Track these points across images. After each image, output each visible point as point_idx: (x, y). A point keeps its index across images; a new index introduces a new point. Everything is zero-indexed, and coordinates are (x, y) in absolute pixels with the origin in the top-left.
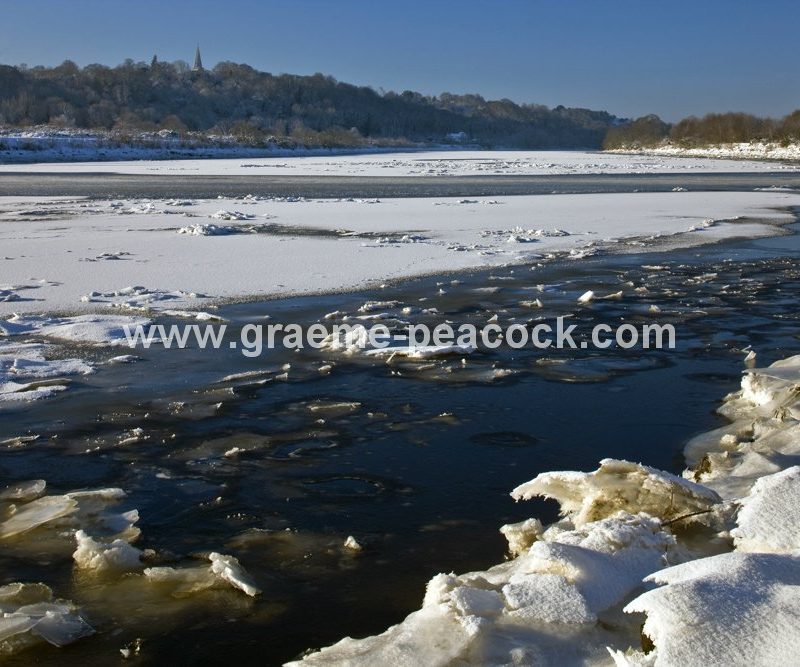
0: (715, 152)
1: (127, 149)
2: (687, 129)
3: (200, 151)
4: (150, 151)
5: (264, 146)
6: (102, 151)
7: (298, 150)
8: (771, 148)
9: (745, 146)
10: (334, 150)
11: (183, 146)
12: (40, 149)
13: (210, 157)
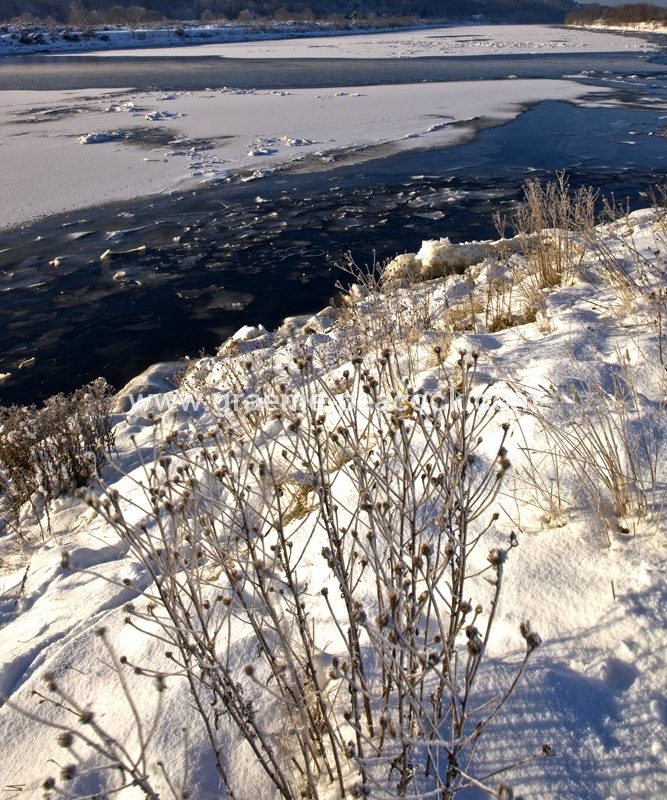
0: (624, 28)
1: (263, 34)
2: (612, 13)
3: (307, 33)
4: (277, 35)
6: (247, 36)
7: (370, 30)
8: (656, 27)
9: (642, 24)
10: (396, 29)
12: (210, 36)
13: (313, 37)
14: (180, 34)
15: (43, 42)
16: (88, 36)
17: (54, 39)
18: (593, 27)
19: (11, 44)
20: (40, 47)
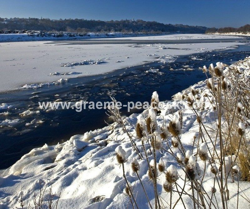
1: (127, 35)
3: (138, 35)
5: (147, 34)
6: (123, 36)
8: (236, 34)
9: (232, 33)
11: (135, 35)
12: (114, 36)
14: (107, 35)
15: (75, 36)
16: (85, 35)
17: (77, 36)
18: (215, 34)
19: (67, 37)
20: (74, 37)
